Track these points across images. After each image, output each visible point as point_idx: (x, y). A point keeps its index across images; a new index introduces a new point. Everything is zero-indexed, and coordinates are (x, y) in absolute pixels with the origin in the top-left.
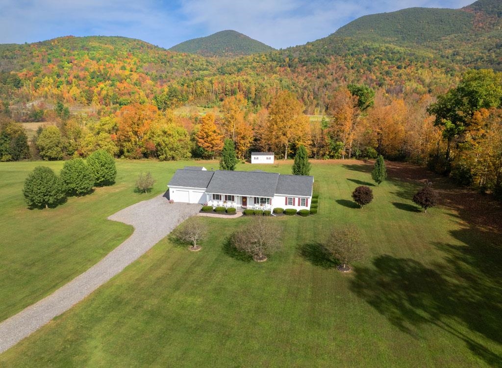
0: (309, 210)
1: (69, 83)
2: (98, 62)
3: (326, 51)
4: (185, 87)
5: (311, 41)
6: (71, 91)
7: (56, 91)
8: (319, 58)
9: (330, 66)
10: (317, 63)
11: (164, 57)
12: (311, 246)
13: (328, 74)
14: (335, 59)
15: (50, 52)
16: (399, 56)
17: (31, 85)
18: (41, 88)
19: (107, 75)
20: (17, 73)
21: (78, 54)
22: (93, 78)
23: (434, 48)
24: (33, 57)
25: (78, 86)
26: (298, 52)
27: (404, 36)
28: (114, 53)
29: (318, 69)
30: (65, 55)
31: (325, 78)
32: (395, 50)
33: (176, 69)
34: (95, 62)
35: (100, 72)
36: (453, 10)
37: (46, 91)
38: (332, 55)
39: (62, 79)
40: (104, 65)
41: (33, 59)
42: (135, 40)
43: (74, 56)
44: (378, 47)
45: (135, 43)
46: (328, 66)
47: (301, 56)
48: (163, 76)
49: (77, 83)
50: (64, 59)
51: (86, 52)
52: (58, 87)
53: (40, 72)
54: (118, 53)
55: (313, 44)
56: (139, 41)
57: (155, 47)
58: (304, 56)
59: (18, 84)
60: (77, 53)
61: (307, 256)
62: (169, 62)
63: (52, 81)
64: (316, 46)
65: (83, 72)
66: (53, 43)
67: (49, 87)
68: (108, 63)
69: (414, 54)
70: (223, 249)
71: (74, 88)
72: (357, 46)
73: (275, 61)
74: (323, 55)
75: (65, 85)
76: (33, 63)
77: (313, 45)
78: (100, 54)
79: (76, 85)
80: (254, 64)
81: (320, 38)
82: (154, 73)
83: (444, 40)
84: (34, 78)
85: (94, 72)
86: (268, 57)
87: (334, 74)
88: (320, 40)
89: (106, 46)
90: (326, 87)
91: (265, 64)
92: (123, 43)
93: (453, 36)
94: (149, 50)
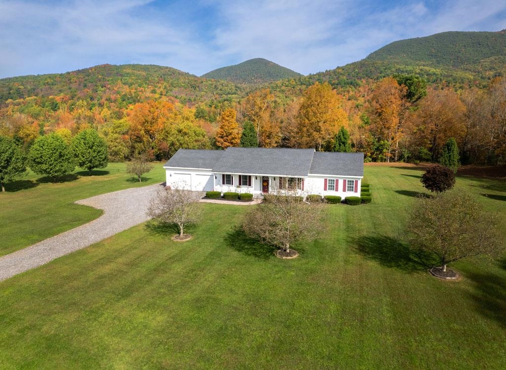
0: (360, 196)
1: (101, 105)
2: (129, 86)
3: (357, 74)
4: (213, 108)
5: (341, 66)
6: (102, 112)
7: (88, 113)
8: (350, 81)
9: (361, 89)
10: (348, 86)
11: (193, 83)
12: (373, 240)
13: (360, 96)
14: (367, 82)
15: (86, 78)
16: (435, 78)
17: (66, 108)
18: (75, 111)
19: (137, 98)
20: (55, 97)
21: (112, 80)
22: (124, 100)
23: (472, 70)
24: (71, 83)
25: (109, 108)
26: (328, 76)
27: (438, 59)
28: (146, 78)
29: (348, 92)
30: (100, 81)
31: (357, 100)
32: (431, 72)
33: (205, 93)
34: (127, 86)
35: (131, 95)
36: (491, 33)
37: (80, 114)
38: (364, 78)
39: (95, 102)
40: (136, 89)
41: (71, 84)
42: (167, 68)
43: (108, 81)
44: (412, 69)
45: (167, 70)
46: (360, 89)
47: (330, 79)
48: (193, 99)
49: (108, 105)
50: (99, 84)
51: (120, 77)
52: (91, 109)
53: (75, 95)
54: (150, 79)
55: (343, 68)
56: (170, 68)
57: (186, 74)
58: (334, 80)
59: (55, 107)
60: (111, 78)
61: (368, 253)
62: (198, 87)
63: (85, 103)
64: (347, 70)
65: (115, 95)
66: (90, 71)
67: (83, 109)
68: (139, 87)
69: (452, 76)
70: (226, 240)
71: (105, 110)
72: (389, 69)
73: (304, 84)
74: (353, 78)
75: (97, 107)
76: (70, 88)
77: (343, 70)
78: (132, 79)
79: (108, 107)
80: (283, 88)
81: (351, 63)
82: (184, 96)
83: (484, 62)
84: (70, 101)
85: (125, 95)
86: (297, 82)
87: (366, 96)
88: (350, 65)
89: (139, 72)
90: (358, 107)
91: (294, 88)
92: (155, 70)
93: (492, 58)
94: (179, 76)
